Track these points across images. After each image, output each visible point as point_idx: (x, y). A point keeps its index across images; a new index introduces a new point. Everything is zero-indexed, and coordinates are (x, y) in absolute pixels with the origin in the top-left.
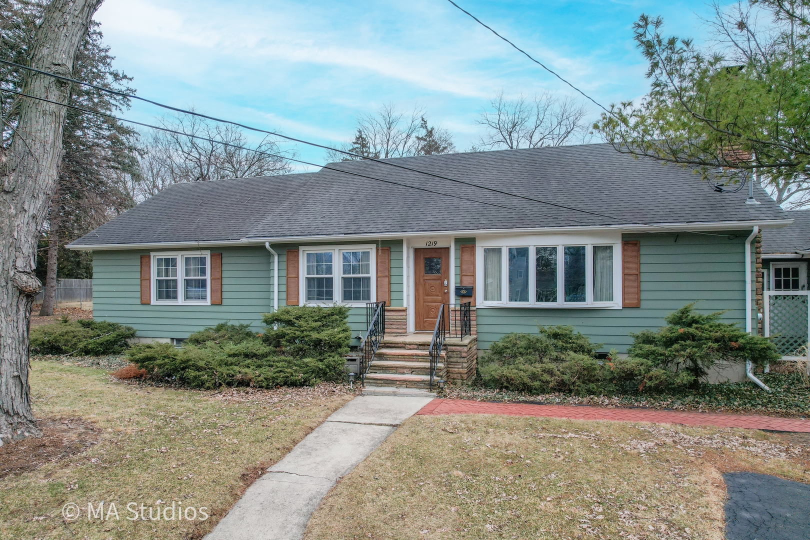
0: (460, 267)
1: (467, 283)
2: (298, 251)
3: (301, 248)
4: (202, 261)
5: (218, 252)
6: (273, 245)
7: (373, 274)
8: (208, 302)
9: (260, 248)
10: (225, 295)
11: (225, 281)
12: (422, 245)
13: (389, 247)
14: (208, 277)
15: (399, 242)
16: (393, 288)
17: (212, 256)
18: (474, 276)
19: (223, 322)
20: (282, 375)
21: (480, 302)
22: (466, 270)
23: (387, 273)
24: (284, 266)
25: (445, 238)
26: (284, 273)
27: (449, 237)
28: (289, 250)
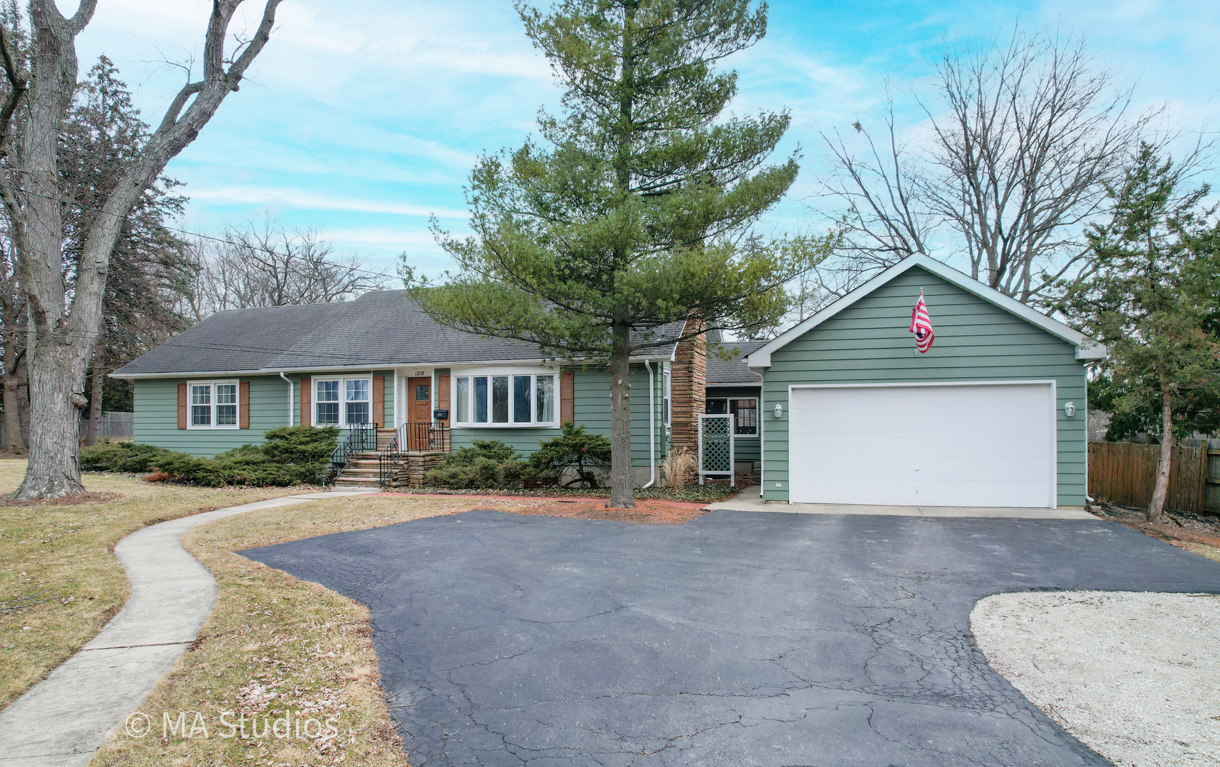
0: (439, 393)
1: (443, 407)
2: (310, 380)
3: (313, 378)
4: (233, 388)
5: (246, 381)
6: (289, 375)
7: (370, 401)
8: (237, 427)
9: (275, 377)
10: (252, 420)
11: (252, 407)
12: (413, 375)
13: (382, 376)
14: (237, 404)
15: (390, 373)
16: (387, 412)
17: (240, 384)
18: (449, 401)
19: (247, 444)
20: (272, 476)
21: (454, 423)
22: (444, 396)
23: (382, 398)
24: (299, 393)
25: (428, 369)
26: (298, 399)
27: (430, 367)
28: (303, 378)
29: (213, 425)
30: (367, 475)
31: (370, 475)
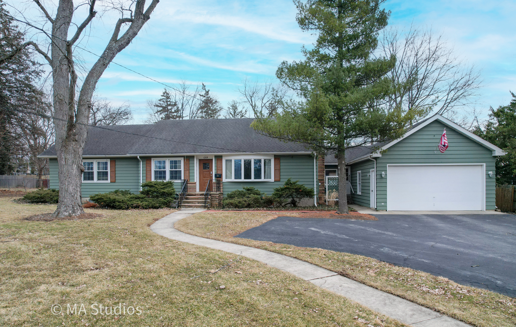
0: (217, 166)
1: (219, 173)
2: (151, 160)
3: (152, 159)
4: (106, 163)
5: (113, 160)
6: (140, 157)
7: (182, 169)
8: (109, 181)
9: (136, 158)
10: (117, 178)
11: (117, 172)
12: (202, 158)
13: (189, 159)
14: (109, 170)
15: (193, 157)
16: (191, 175)
17: (110, 161)
18: (222, 170)
19: (117, 189)
21: (224, 180)
22: (219, 168)
23: (188, 169)
24: (145, 166)
25: (211, 155)
26: (145, 169)
27: (212, 155)
28: (147, 159)
29: (95, 180)
30: (194, 203)
31: (196, 203)
